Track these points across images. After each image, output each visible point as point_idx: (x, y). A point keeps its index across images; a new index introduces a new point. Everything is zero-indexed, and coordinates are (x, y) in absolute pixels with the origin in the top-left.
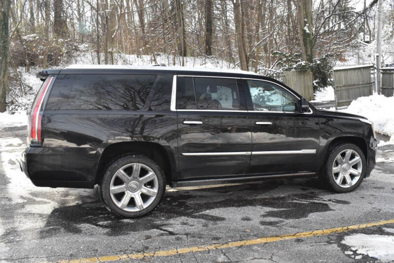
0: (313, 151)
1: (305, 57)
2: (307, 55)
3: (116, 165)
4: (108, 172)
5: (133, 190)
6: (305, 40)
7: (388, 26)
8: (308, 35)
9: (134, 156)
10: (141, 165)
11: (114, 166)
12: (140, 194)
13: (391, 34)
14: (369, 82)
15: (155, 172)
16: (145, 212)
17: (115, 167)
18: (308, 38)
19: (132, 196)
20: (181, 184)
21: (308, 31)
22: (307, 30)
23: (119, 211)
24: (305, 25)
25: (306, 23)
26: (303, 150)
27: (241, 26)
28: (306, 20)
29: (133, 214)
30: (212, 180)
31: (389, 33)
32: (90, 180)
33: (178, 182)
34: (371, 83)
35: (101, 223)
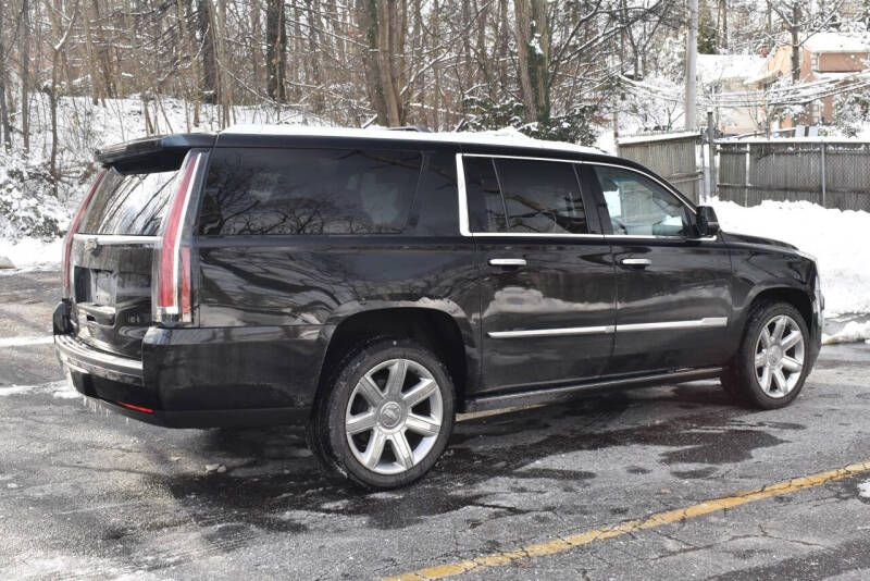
0: (722, 321)
1: (533, 111)
2: (538, 108)
3: (358, 364)
4: (343, 384)
5: (390, 423)
6: (531, 71)
7: (674, 41)
8: (541, 59)
9: (395, 343)
10: (407, 363)
11: (354, 368)
12: (403, 431)
13: (679, 60)
14: (692, 172)
15: (436, 379)
16: (416, 473)
17: (357, 371)
18: (540, 68)
19: (388, 438)
20: (483, 404)
21: (539, 51)
22: (537, 46)
23: (364, 473)
24: (532, 37)
25: (533, 30)
26: (704, 319)
27: (387, 33)
28: (534, 22)
29: (392, 480)
30: (539, 392)
31: (676, 56)
32: (302, 403)
33: (478, 401)
34: (696, 175)
35: (327, 506)
